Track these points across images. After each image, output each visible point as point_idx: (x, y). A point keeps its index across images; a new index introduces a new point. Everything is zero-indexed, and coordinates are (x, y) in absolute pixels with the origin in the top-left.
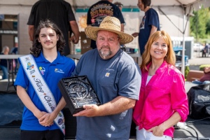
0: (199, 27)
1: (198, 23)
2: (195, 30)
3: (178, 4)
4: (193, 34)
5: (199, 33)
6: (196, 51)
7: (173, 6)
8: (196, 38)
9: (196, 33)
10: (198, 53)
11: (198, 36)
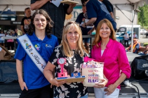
0: (144, 19)
1: (144, 16)
2: (142, 21)
3: (129, 3)
4: (140, 23)
5: (144, 22)
6: (142, 34)
7: (125, 4)
8: (142, 26)
9: (142, 23)
10: (143, 35)
11: (144, 25)
